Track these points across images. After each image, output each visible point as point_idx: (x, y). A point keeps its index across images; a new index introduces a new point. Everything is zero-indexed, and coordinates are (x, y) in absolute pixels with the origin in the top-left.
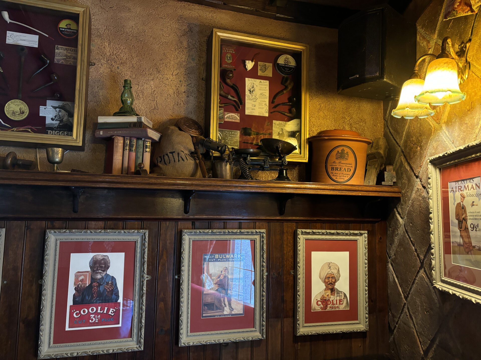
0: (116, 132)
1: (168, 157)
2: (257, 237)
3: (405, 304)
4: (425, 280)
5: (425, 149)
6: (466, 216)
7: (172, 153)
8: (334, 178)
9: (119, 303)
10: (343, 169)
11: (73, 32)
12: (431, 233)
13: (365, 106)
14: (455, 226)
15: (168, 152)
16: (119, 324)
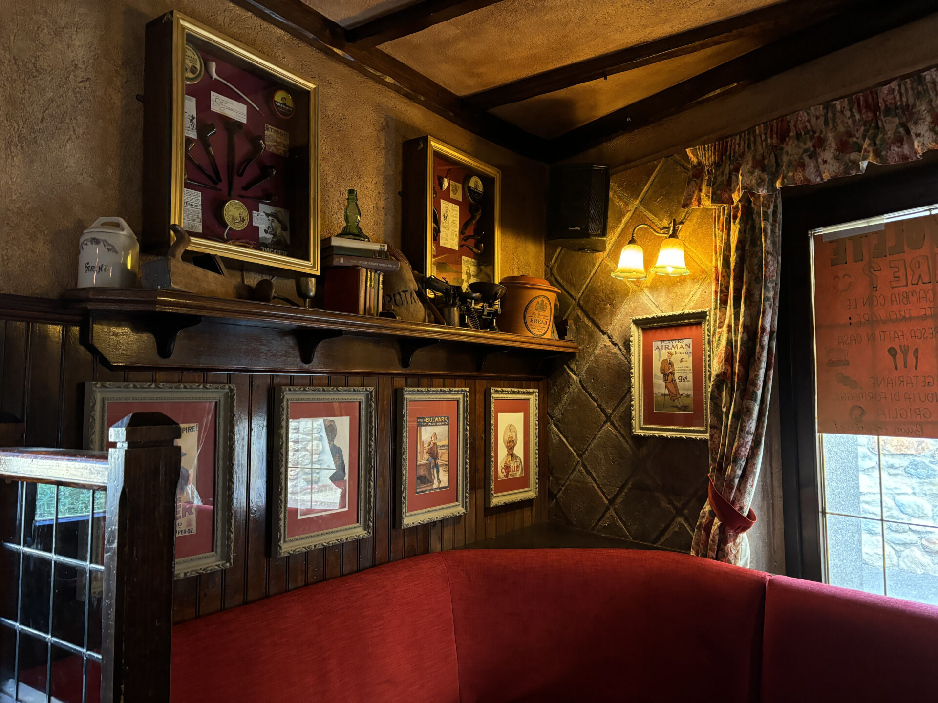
0: (360, 262)
1: (400, 296)
2: (460, 397)
3: (579, 462)
4: (612, 433)
5: (619, 307)
6: (674, 370)
7: (405, 292)
8: (532, 330)
9: (346, 480)
10: (541, 322)
11: (288, 110)
12: (632, 387)
13: (530, 247)
14: (660, 379)
15: (401, 290)
16: (345, 507)
